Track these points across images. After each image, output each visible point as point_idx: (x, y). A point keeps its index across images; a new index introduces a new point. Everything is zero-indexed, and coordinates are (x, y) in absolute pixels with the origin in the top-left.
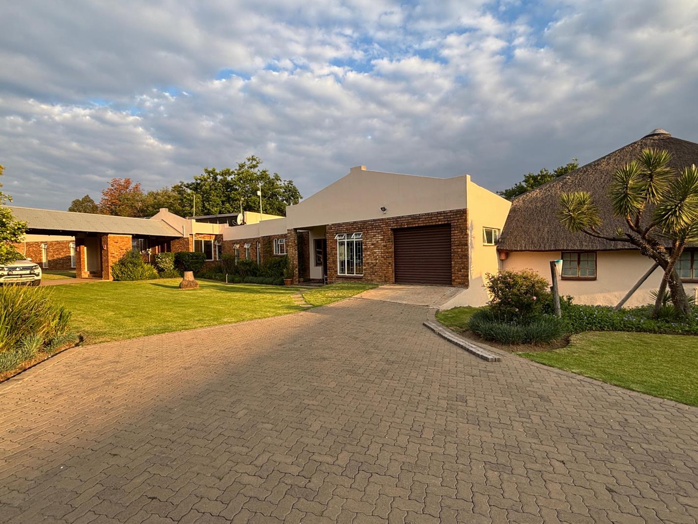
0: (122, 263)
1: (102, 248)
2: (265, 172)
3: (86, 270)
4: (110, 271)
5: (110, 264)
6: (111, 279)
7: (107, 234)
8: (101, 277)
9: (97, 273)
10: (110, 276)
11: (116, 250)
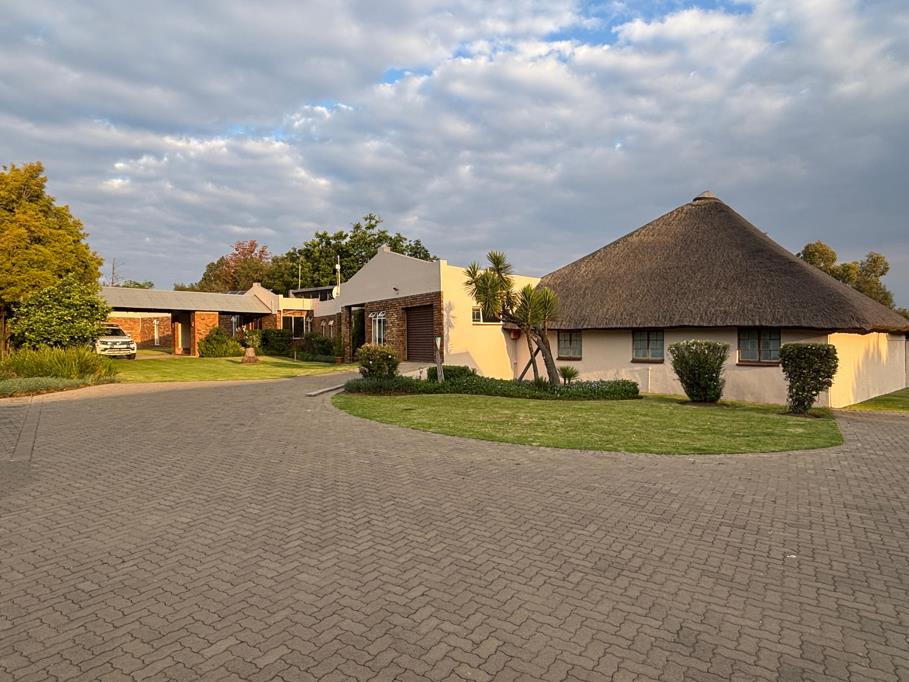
0: (208, 340)
1: (190, 325)
2: (384, 232)
3: (180, 346)
4: (197, 347)
5: (197, 340)
6: (197, 355)
7: (194, 311)
8: (189, 354)
9: (187, 351)
10: (197, 353)
11: (202, 328)
